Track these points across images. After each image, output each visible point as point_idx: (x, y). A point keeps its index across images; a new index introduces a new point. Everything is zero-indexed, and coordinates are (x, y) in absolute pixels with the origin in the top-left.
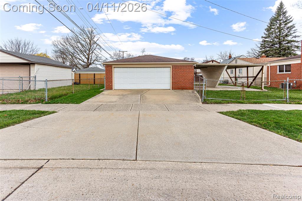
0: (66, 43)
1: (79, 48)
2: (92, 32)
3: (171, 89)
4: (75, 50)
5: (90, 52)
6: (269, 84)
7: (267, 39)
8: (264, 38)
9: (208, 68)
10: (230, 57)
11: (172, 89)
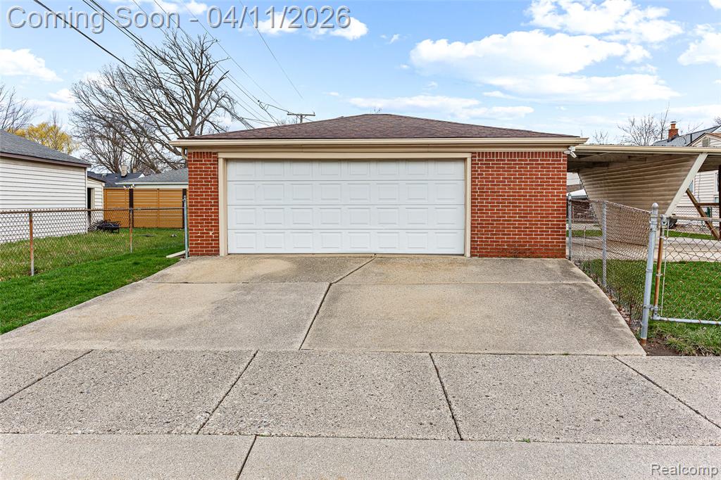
0: (117, 91)
1: (161, 107)
2: (202, 52)
3: (468, 254)
4: (149, 114)
5: (198, 121)
9: (612, 168)
10: (673, 133)
11: (472, 255)
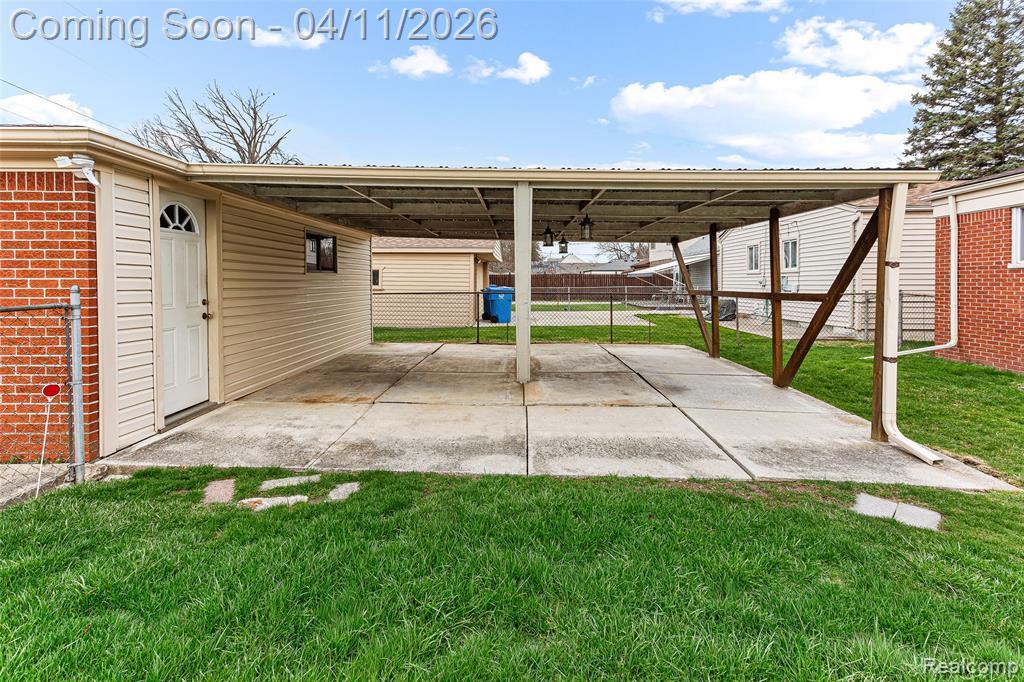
6: (953, 342)
7: (937, 109)
8: (925, 100)
